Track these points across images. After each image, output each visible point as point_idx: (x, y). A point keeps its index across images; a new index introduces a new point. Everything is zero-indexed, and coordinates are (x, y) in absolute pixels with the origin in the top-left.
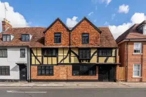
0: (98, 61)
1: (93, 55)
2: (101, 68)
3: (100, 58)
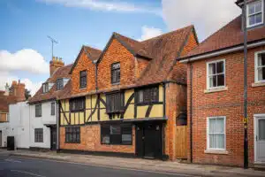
0: (135, 116)
1: (128, 103)
3: (139, 108)
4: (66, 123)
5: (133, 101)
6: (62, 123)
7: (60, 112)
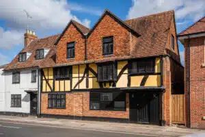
0: (129, 84)
1: (121, 73)
2: (133, 96)
3: (132, 78)
4: (49, 90)
5: (126, 71)
6: (44, 90)
7: (42, 80)
